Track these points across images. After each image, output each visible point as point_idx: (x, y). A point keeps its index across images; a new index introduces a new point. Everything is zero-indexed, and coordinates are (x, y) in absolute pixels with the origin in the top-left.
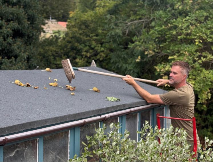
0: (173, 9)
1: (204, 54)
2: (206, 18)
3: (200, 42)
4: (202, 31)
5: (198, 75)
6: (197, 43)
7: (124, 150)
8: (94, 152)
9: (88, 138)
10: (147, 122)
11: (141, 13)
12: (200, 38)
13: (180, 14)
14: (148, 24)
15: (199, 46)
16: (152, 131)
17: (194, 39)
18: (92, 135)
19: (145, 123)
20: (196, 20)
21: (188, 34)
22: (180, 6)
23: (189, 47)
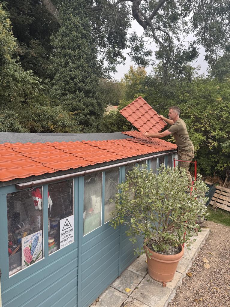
0: (178, 99)
1: (196, 124)
2: (197, 104)
3: (194, 117)
4: (195, 111)
5: (193, 136)
6: (192, 118)
7: (150, 179)
8: (133, 180)
9: (129, 172)
10: (163, 164)
11: (159, 101)
12: (194, 115)
13: (182, 101)
14: (164, 107)
15: (193, 120)
16: (165, 169)
17: (191, 116)
18: (131, 170)
19: (161, 164)
20: (192, 105)
21: (187, 113)
22: (182, 97)
23: (187, 120)
